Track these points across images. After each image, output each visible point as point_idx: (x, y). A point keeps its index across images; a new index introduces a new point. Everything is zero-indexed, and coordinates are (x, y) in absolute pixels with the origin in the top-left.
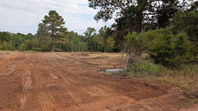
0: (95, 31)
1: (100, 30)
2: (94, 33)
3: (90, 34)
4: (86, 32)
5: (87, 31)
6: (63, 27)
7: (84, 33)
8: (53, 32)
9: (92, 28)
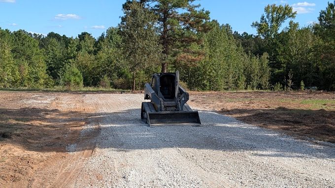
0: (293, 16)
1: (324, 12)
2: (291, 23)
3: (274, 28)
4: (259, 22)
5: (263, 18)
6: (196, 9)
7: (255, 25)
8: (165, 26)
9: (280, 8)
